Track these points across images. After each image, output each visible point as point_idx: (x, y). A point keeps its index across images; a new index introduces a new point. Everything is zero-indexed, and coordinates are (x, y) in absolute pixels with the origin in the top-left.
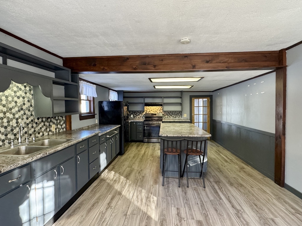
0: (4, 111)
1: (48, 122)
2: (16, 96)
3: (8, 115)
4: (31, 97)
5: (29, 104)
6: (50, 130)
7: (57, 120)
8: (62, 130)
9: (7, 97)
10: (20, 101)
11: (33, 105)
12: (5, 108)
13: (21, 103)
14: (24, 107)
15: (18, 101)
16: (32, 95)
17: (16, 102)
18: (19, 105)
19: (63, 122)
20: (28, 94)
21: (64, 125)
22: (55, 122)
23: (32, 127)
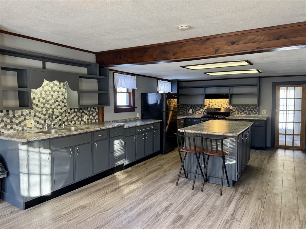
0: (43, 102)
1: (80, 113)
2: (53, 90)
3: (46, 105)
4: (64, 91)
5: (63, 97)
6: (82, 120)
7: (89, 111)
8: (94, 121)
9: (45, 92)
10: (55, 95)
11: (66, 98)
12: (44, 100)
13: (56, 96)
14: (59, 99)
15: (54, 94)
16: (66, 89)
17: (52, 96)
18: (54, 97)
19: (95, 113)
20: (62, 89)
21: (97, 117)
22: (88, 113)
23: (66, 116)
